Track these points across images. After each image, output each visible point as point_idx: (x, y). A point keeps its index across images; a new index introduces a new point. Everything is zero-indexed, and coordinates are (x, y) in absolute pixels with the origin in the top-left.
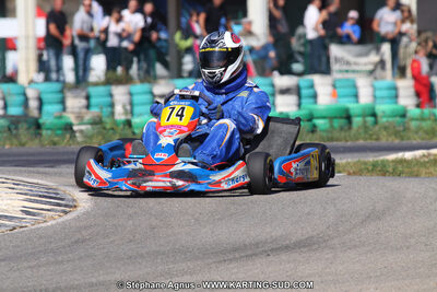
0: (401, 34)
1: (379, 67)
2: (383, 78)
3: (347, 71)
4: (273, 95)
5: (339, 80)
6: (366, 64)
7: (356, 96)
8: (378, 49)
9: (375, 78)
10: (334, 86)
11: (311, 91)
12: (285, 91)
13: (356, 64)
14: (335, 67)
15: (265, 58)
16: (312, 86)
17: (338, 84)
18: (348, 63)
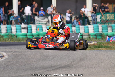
0: (54, 14)
1: (48, 22)
2: (49, 25)
3: (40, 23)
4: (21, 29)
5: (38, 26)
6: (44, 22)
7: (42, 30)
8: (47, 18)
9: (47, 26)
10: (36, 27)
11: (31, 28)
12: (24, 28)
13: (42, 21)
14: (36, 22)
15: (17, 20)
16: (31, 27)
17: (37, 27)
18: (40, 21)
